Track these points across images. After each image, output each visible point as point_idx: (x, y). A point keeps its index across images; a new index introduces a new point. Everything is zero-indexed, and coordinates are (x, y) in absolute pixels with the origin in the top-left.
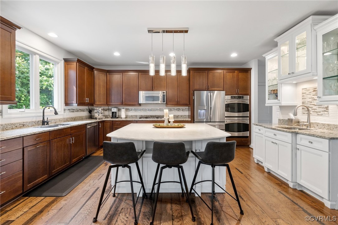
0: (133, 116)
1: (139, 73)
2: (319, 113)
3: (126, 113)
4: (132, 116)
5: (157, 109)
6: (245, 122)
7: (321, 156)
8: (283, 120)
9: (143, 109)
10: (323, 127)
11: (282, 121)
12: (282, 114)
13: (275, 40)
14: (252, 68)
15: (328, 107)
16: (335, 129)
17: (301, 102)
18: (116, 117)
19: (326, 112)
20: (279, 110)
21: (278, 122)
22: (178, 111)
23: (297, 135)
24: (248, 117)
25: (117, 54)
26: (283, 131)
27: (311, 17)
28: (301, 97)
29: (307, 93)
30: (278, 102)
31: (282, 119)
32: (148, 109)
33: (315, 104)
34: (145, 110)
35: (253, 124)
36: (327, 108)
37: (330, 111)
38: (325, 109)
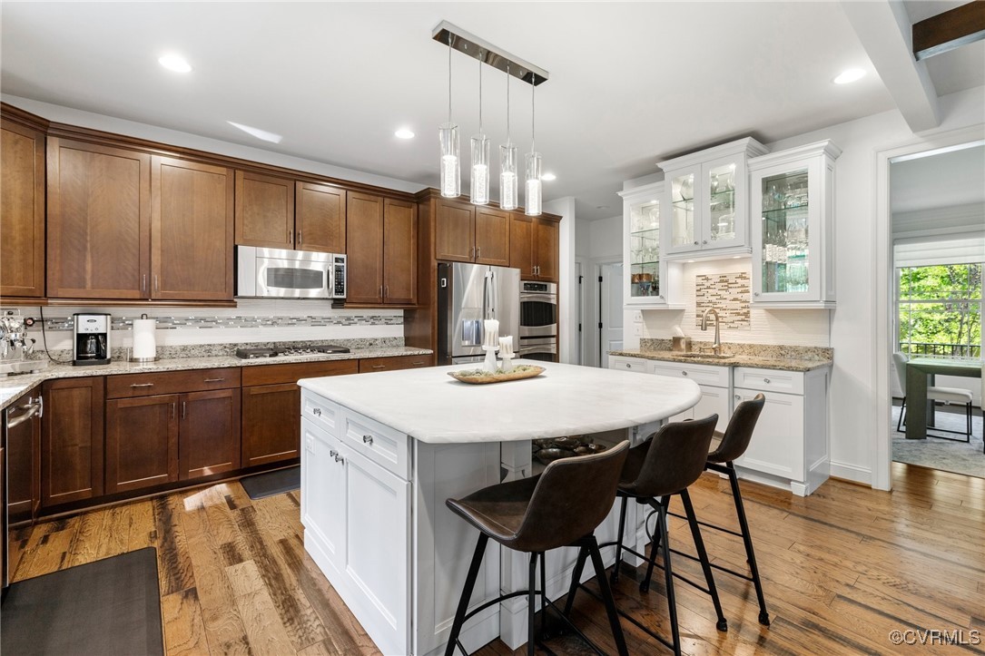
0: (194, 347)
1: (235, 169)
2: (732, 325)
3: (156, 338)
4: (184, 349)
5: (298, 320)
6: (544, 349)
7: (789, 404)
8: (652, 340)
9: (239, 318)
10: (741, 350)
11: (651, 343)
12: (648, 328)
13: (661, 165)
14: (561, 217)
15: (748, 312)
16: (762, 353)
17: (695, 302)
18: (101, 357)
19: (744, 323)
20: (641, 320)
21: (639, 346)
22: (373, 324)
23: (736, 369)
24: (553, 336)
25: (175, 64)
26: (708, 364)
27: (747, 140)
28: (695, 292)
29: (707, 284)
30: (662, 301)
31: (649, 337)
32: (264, 319)
33: (724, 307)
34: (249, 322)
35: (607, 353)
36: (747, 314)
37: (752, 320)
38: (743, 317)
